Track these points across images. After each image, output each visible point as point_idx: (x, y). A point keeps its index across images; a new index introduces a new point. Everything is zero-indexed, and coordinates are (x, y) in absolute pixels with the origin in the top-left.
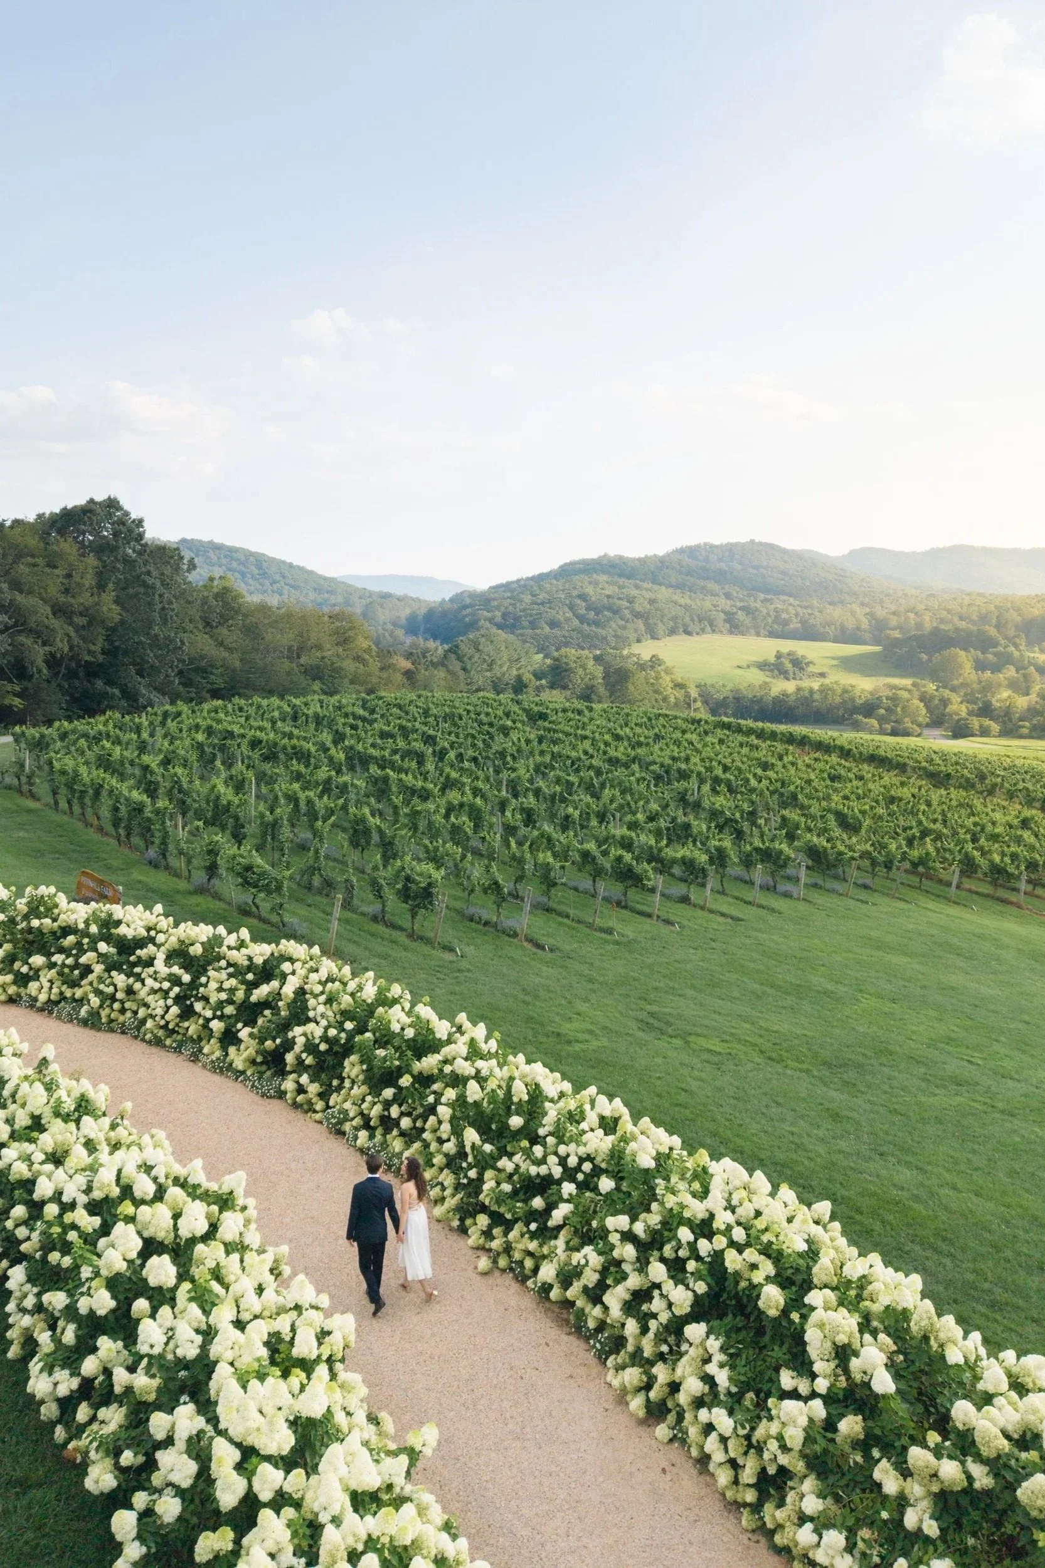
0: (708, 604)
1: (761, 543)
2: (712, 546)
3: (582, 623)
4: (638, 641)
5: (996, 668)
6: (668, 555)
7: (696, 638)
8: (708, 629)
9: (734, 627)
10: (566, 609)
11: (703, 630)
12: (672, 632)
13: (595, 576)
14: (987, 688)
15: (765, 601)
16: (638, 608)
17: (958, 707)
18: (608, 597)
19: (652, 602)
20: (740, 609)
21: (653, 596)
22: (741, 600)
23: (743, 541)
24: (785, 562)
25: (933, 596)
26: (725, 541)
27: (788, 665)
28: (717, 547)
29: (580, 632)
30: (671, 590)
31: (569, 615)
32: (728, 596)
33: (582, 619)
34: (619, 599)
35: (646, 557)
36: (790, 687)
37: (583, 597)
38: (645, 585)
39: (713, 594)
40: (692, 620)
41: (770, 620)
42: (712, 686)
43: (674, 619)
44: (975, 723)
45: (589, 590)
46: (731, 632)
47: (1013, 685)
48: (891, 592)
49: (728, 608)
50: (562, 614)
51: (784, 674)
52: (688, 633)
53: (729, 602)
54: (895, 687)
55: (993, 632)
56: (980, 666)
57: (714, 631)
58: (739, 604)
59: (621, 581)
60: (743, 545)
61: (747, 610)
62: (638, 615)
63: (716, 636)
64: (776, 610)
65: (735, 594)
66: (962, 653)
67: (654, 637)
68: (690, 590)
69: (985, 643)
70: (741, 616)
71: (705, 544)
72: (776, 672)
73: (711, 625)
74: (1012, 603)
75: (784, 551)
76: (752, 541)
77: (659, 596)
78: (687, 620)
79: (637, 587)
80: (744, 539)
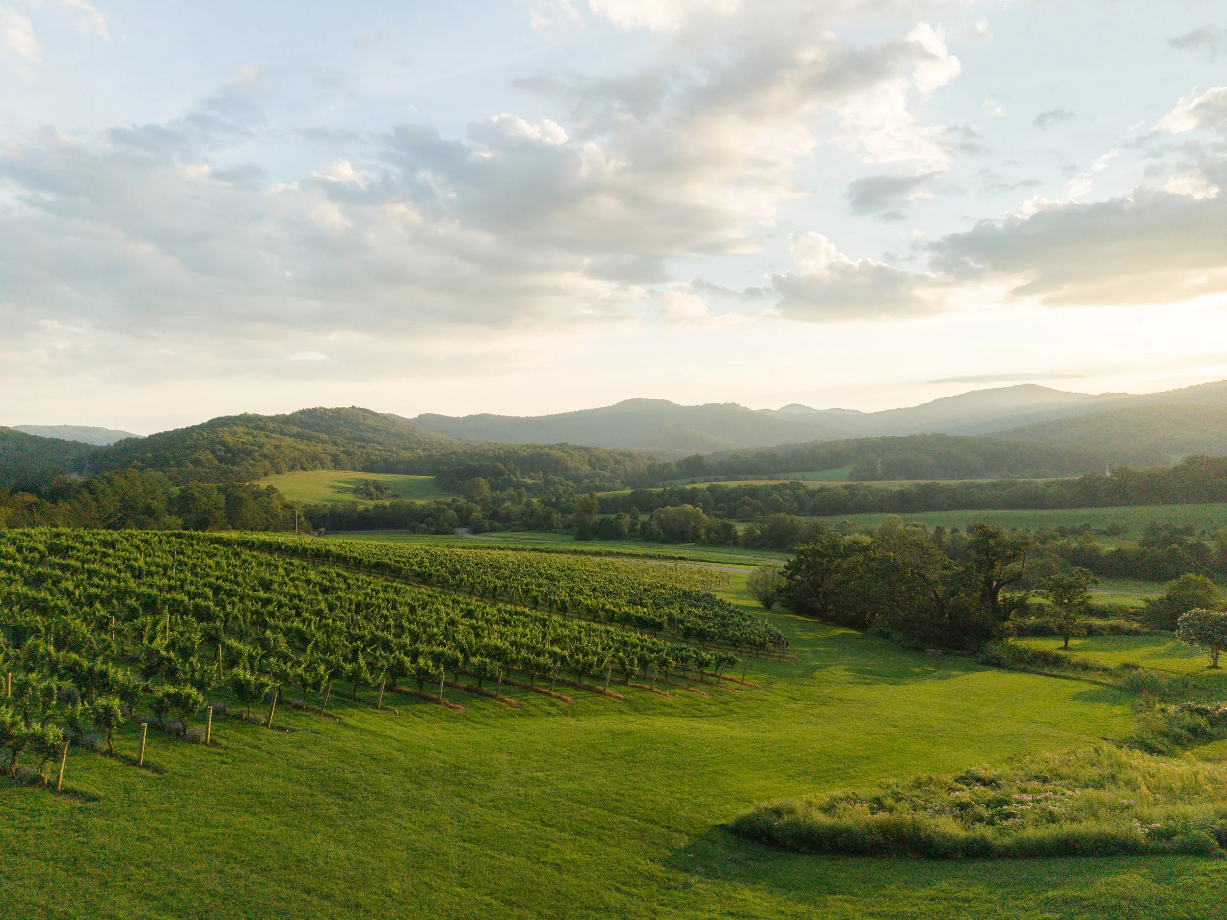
0: (319, 448)
1: (359, 409)
2: (325, 410)
3: (220, 461)
4: (266, 475)
5: (503, 489)
6: (293, 415)
7: (309, 472)
8: (319, 465)
9: (337, 464)
10: (208, 452)
11: (315, 467)
12: (292, 468)
13: (235, 428)
14: (497, 501)
15: (359, 447)
16: (265, 451)
17: (477, 513)
18: (243, 443)
19: (277, 447)
20: (343, 452)
21: (278, 443)
22: (343, 446)
23: (347, 407)
24: (376, 421)
25: (468, 444)
26: (334, 407)
27: (372, 489)
28: (329, 410)
29: (218, 468)
30: (293, 439)
31: (211, 456)
32: (335, 443)
33: (221, 460)
34: (252, 445)
35: (277, 415)
36: (371, 504)
37: (224, 444)
38: (273, 435)
39: (324, 442)
40: (307, 460)
41: (362, 460)
42: (316, 506)
43: (294, 460)
44: (487, 523)
45: (229, 439)
46: (335, 468)
47: (511, 499)
48: (443, 442)
49: (334, 452)
50: (206, 456)
51: (370, 496)
52: (303, 469)
53: (335, 448)
54: (440, 503)
55: (502, 467)
56: (493, 488)
57: (323, 468)
58: (342, 449)
59: (255, 432)
60: (347, 409)
61: (348, 453)
62: (265, 456)
63: (324, 471)
64: (367, 453)
65: (339, 442)
66: (482, 480)
67: (278, 472)
68: (308, 439)
69: (498, 473)
70: (343, 457)
71: (320, 408)
72: (364, 495)
73: (321, 464)
74: (513, 449)
75: (375, 414)
76: (353, 407)
77: (283, 444)
78: (304, 459)
79: (267, 436)
80: (348, 405)
